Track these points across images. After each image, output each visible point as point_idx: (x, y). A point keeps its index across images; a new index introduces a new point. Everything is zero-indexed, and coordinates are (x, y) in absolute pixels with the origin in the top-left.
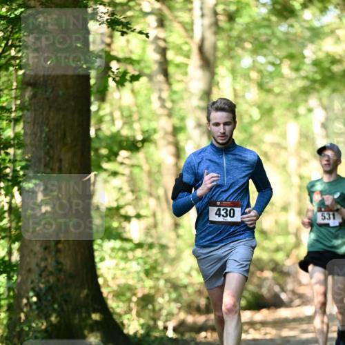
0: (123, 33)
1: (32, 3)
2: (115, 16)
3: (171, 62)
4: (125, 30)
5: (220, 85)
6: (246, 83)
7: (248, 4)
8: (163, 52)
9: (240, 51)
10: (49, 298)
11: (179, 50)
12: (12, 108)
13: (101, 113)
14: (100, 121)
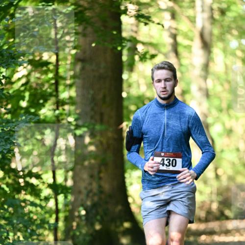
0: (146, 24)
2: (141, 12)
3: (181, 44)
5: (215, 60)
6: (234, 60)
7: (234, 3)
10: (94, 212)
13: (131, 80)
14: (130, 86)
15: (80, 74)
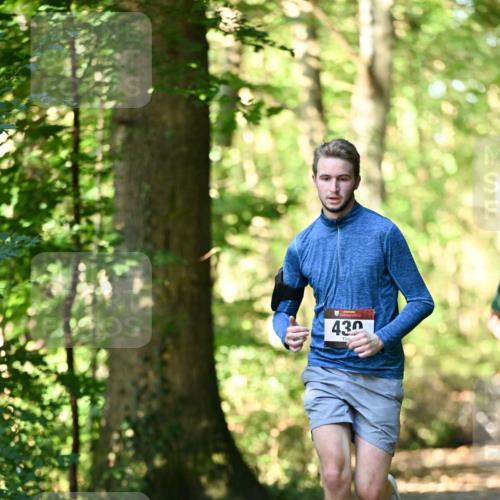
0: (258, 49)
1: (126, 4)
2: (247, 24)
3: (328, 90)
4: (260, 43)
5: (398, 123)
6: (437, 121)
7: (438, 6)
8: (315, 74)
9: (427, 74)
10: (151, 431)
11: (339, 73)
12: (96, 157)
13: (226, 164)
14: (225, 175)
15: (123, 151)
